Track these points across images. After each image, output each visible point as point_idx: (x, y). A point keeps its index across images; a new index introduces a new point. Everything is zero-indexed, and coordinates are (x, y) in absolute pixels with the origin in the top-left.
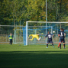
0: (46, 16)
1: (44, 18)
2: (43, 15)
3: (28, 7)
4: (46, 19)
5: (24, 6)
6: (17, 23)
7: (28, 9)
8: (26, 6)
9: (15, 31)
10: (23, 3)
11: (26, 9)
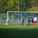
0: (19, 8)
1: (17, 9)
2: (17, 8)
3: (8, 3)
4: (19, 10)
5: (6, 3)
6: (2, 13)
7: (8, 4)
8: (7, 3)
9: (1, 17)
10: (6, 1)
11: (7, 4)
